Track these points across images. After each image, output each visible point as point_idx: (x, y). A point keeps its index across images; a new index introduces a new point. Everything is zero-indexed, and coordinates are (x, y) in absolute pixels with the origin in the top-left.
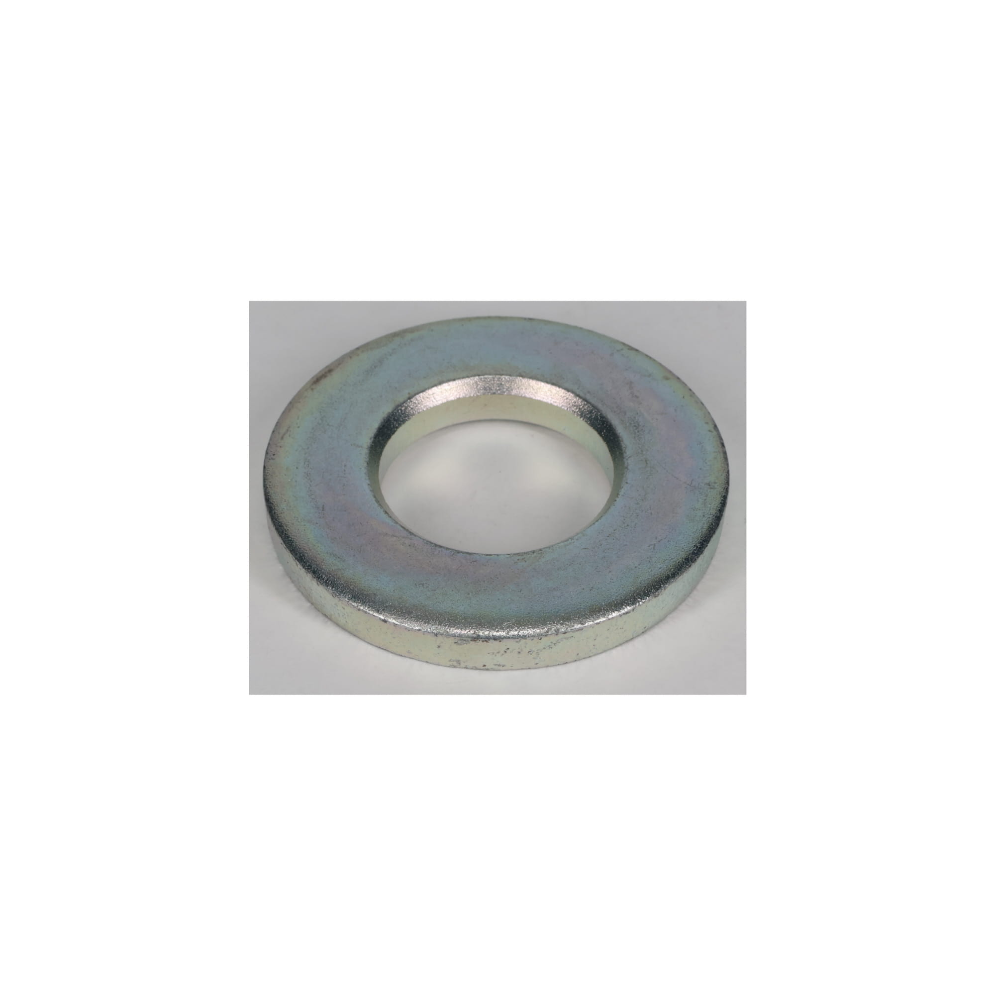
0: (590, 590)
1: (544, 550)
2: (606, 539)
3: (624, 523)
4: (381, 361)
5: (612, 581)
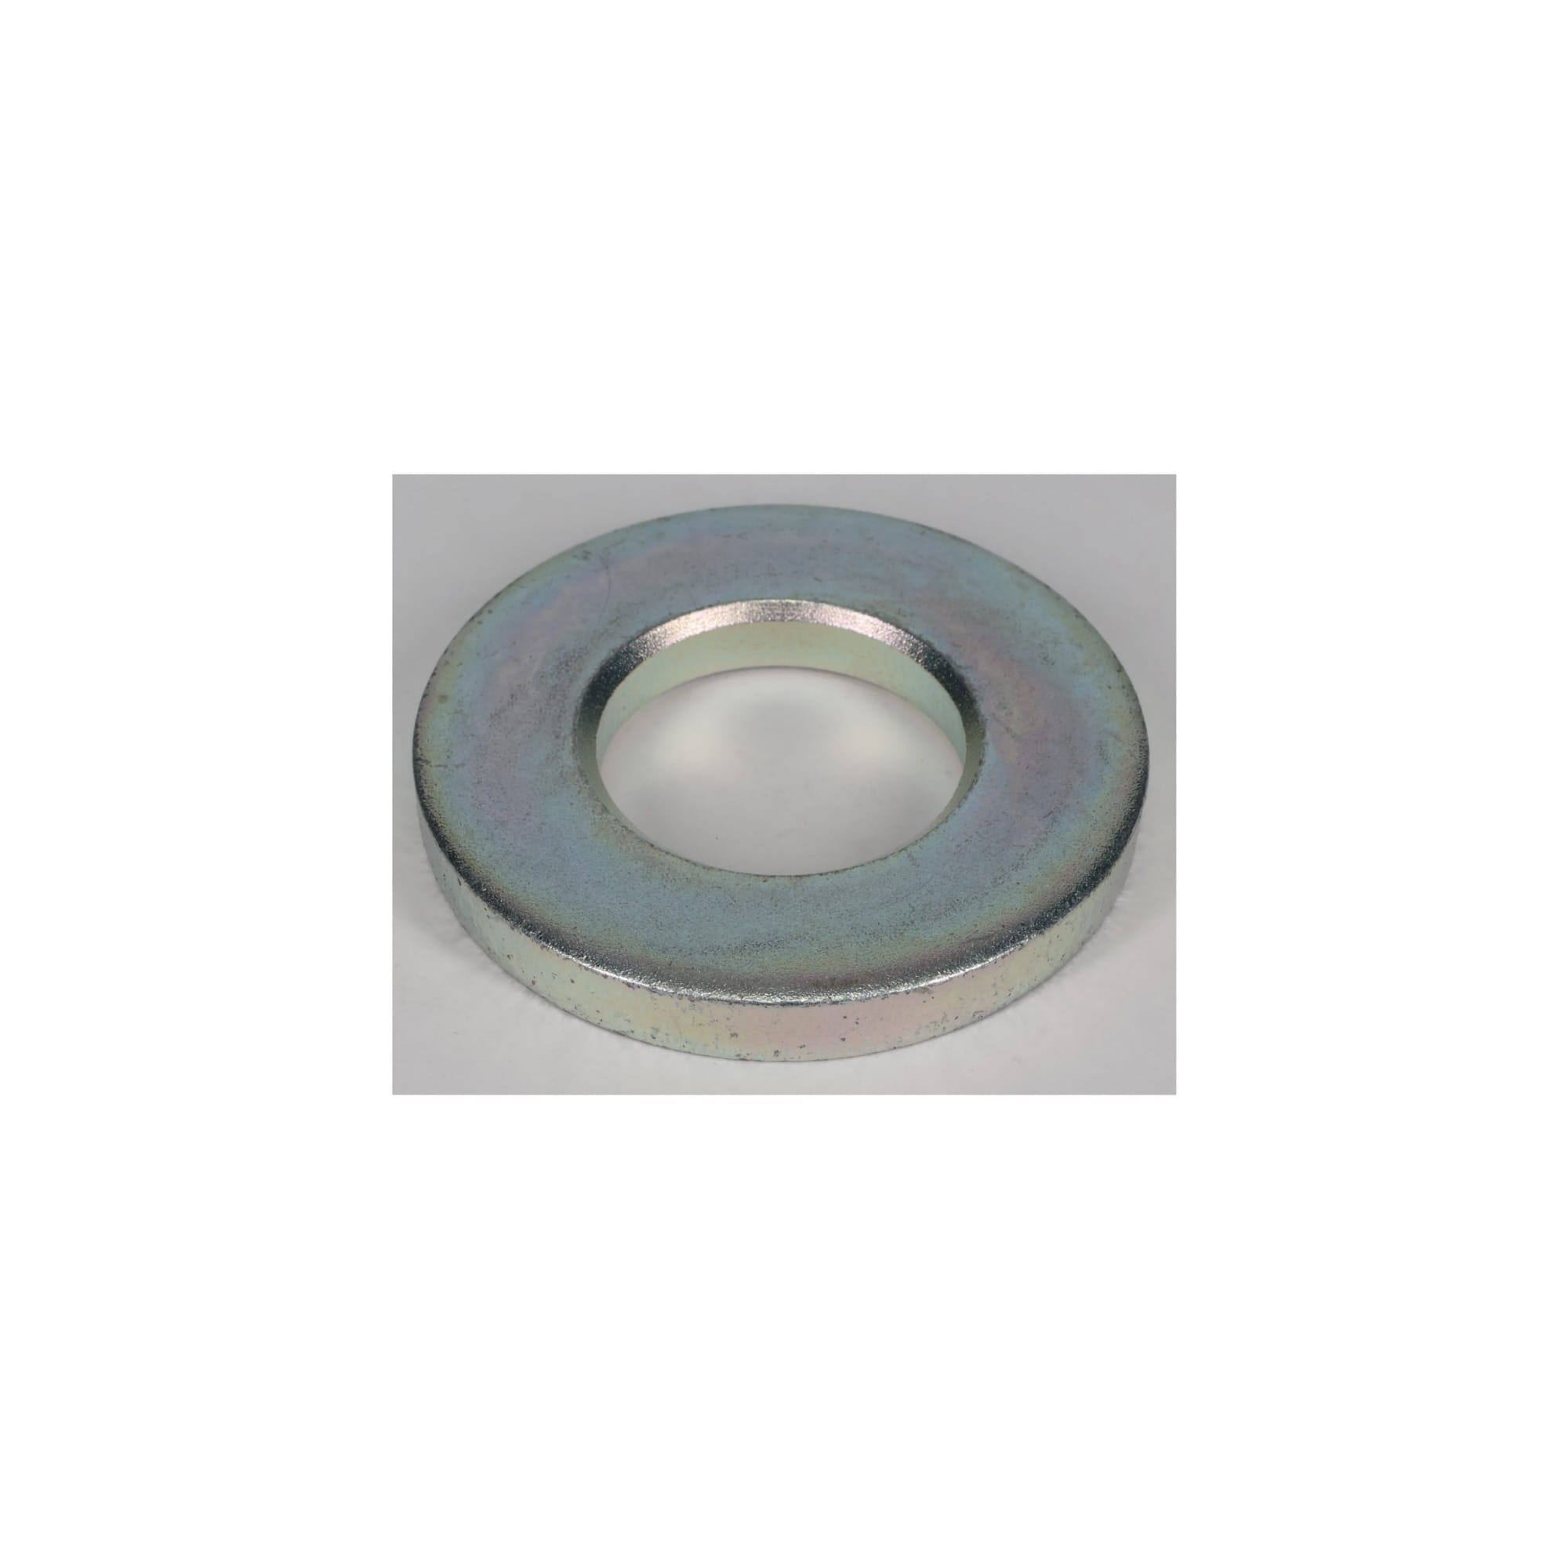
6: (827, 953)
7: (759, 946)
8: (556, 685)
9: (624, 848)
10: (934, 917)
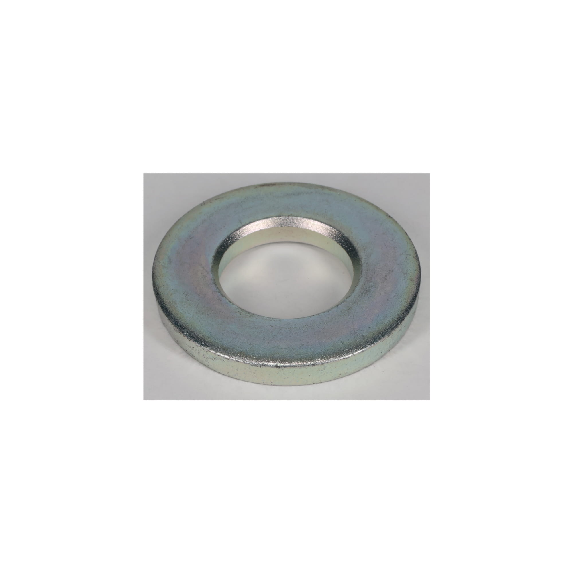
0: (250, 345)
1: (255, 315)
2: (286, 329)
3: (303, 327)
4: (299, 194)
5: (264, 347)
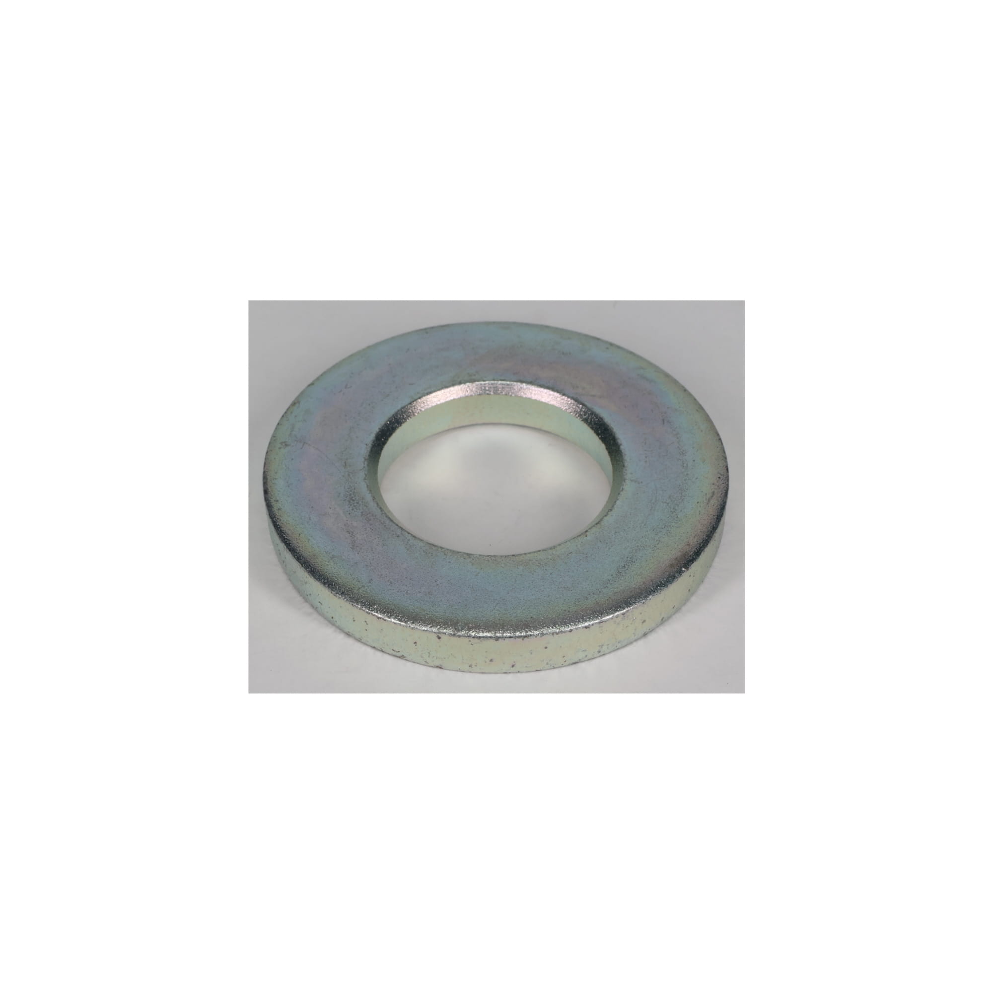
6: (658, 549)
7: (624, 567)
8: (362, 513)
9: (503, 565)
10: (680, 501)
